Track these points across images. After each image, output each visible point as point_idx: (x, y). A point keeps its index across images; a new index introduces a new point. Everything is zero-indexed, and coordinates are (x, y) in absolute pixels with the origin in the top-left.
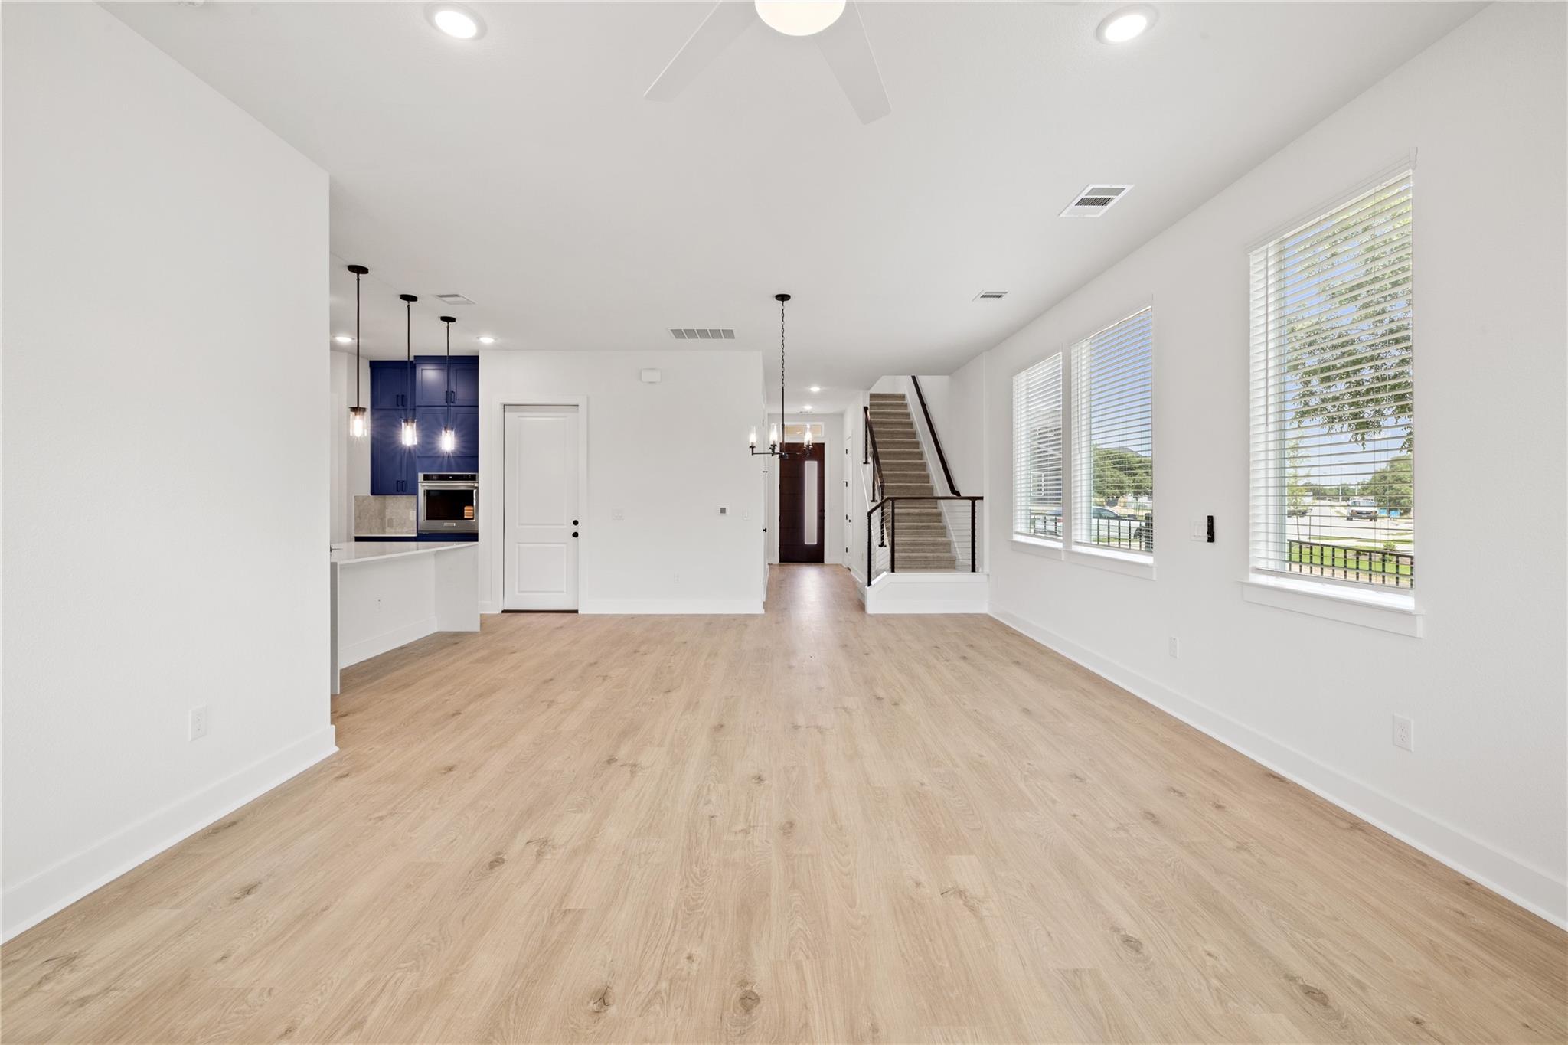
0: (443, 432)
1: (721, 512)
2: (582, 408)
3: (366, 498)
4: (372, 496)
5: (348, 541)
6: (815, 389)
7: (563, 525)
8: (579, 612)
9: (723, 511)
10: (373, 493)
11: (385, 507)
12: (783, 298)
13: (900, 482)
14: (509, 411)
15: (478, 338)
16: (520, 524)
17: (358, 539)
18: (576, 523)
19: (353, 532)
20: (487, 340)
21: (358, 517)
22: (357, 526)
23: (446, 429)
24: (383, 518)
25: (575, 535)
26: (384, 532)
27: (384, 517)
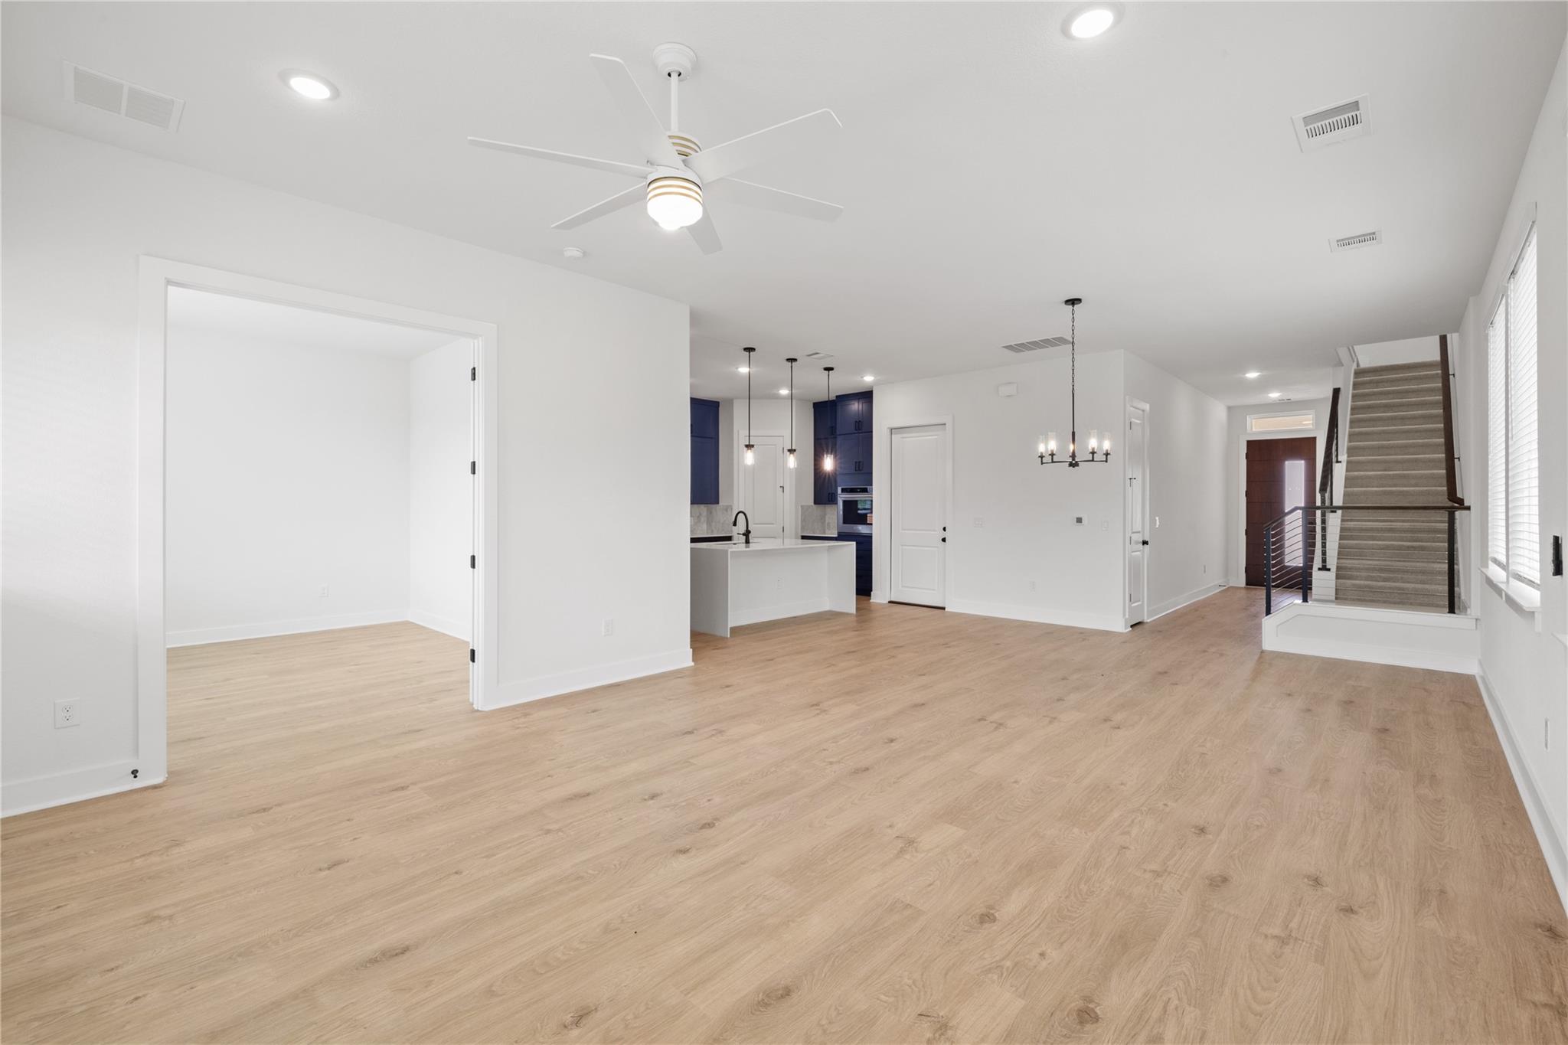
0: (825, 456)
1: (1077, 522)
2: (949, 426)
3: (809, 507)
4: (815, 506)
5: (796, 538)
6: (1252, 375)
7: (934, 531)
8: (946, 610)
9: (1079, 520)
10: (815, 503)
11: (825, 514)
12: (1073, 302)
13: (1395, 486)
14: (895, 434)
15: (862, 377)
16: (903, 529)
17: (803, 537)
18: (944, 529)
19: (800, 531)
20: (869, 379)
21: (803, 521)
22: (803, 528)
23: (827, 453)
24: (823, 522)
25: (944, 540)
26: (824, 533)
27: (825, 521)
